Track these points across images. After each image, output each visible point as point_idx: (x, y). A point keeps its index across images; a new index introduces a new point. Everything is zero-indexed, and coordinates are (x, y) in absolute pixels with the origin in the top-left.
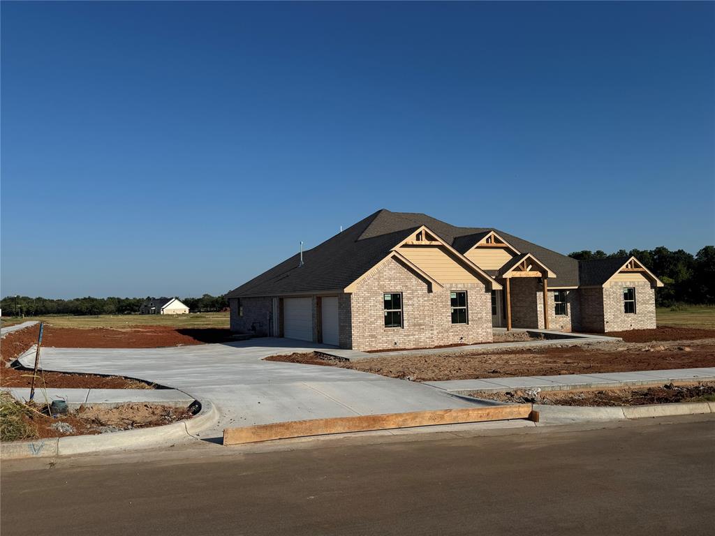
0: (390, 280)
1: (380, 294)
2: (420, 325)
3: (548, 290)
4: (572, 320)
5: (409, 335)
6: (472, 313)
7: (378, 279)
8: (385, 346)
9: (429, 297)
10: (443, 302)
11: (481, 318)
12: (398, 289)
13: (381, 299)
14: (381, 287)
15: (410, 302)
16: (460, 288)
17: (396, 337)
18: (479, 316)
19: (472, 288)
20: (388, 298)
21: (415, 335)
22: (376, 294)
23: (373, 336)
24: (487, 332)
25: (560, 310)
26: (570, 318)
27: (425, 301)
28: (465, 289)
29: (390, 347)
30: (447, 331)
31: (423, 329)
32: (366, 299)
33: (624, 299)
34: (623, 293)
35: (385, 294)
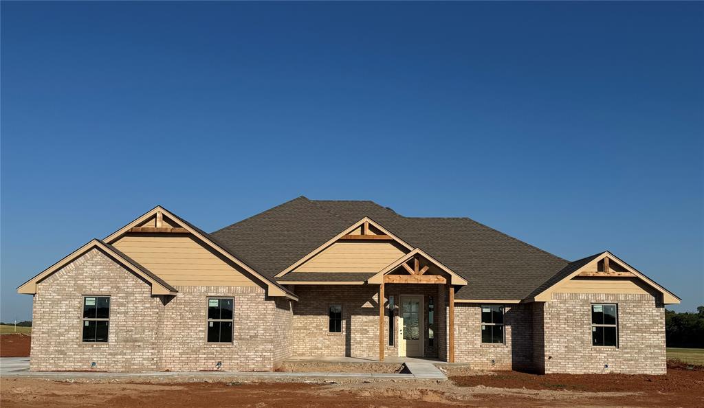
0: (93, 279)
1: (74, 297)
2: (135, 341)
4: (514, 352)
5: (116, 354)
6: (240, 329)
7: (75, 278)
8: (78, 366)
10: (191, 311)
12: (105, 290)
13: (77, 302)
14: (79, 288)
15: (122, 309)
17: (97, 354)
18: (252, 333)
19: (244, 294)
20: (91, 302)
21: (125, 354)
22: (70, 297)
23: (61, 352)
24: (264, 358)
25: (493, 335)
26: (510, 349)
27: (147, 308)
28: (231, 295)
29: (85, 368)
30: (196, 352)
31: (139, 346)
32: (55, 303)
33: (593, 322)
34: (591, 312)
35: (86, 297)
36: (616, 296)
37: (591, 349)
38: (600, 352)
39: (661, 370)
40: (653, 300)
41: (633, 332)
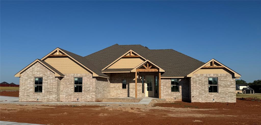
0: (37, 72)
1: (32, 78)
2: (50, 92)
3: (162, 79)
4: (182, 95)
5: (45, 96)
6: (84, 88)
7: (32, 72)
8: (33, 100)
9: (55, 79)
10: (69, 82)
11: (90, 90)
12: (41, 76)
13: (33, 79)
14: (33, 75)
15: (46, 82)
16: (79, 75)
17: (39, 96)
18: (88, 89)
19: (86, 76)
20: (37, 79)
21: (47, 96)
22: (30, 78)
23: (28, 96)
24: (92, 97)
25: (175, 89)
26: (181, 94)
27: (54, 81)
28: (81, 76)
29: (35, 101)
30: (71, 95)
31: (51, 94)
32: (26, 80)
33: (209, 84)
34: (208, 81)
35: (35, 78)
36: (217, 75)
37: (208, 94)
38: (211, 95)
39: (234, 101)
40: (231, 76)
41: (224, 87)
